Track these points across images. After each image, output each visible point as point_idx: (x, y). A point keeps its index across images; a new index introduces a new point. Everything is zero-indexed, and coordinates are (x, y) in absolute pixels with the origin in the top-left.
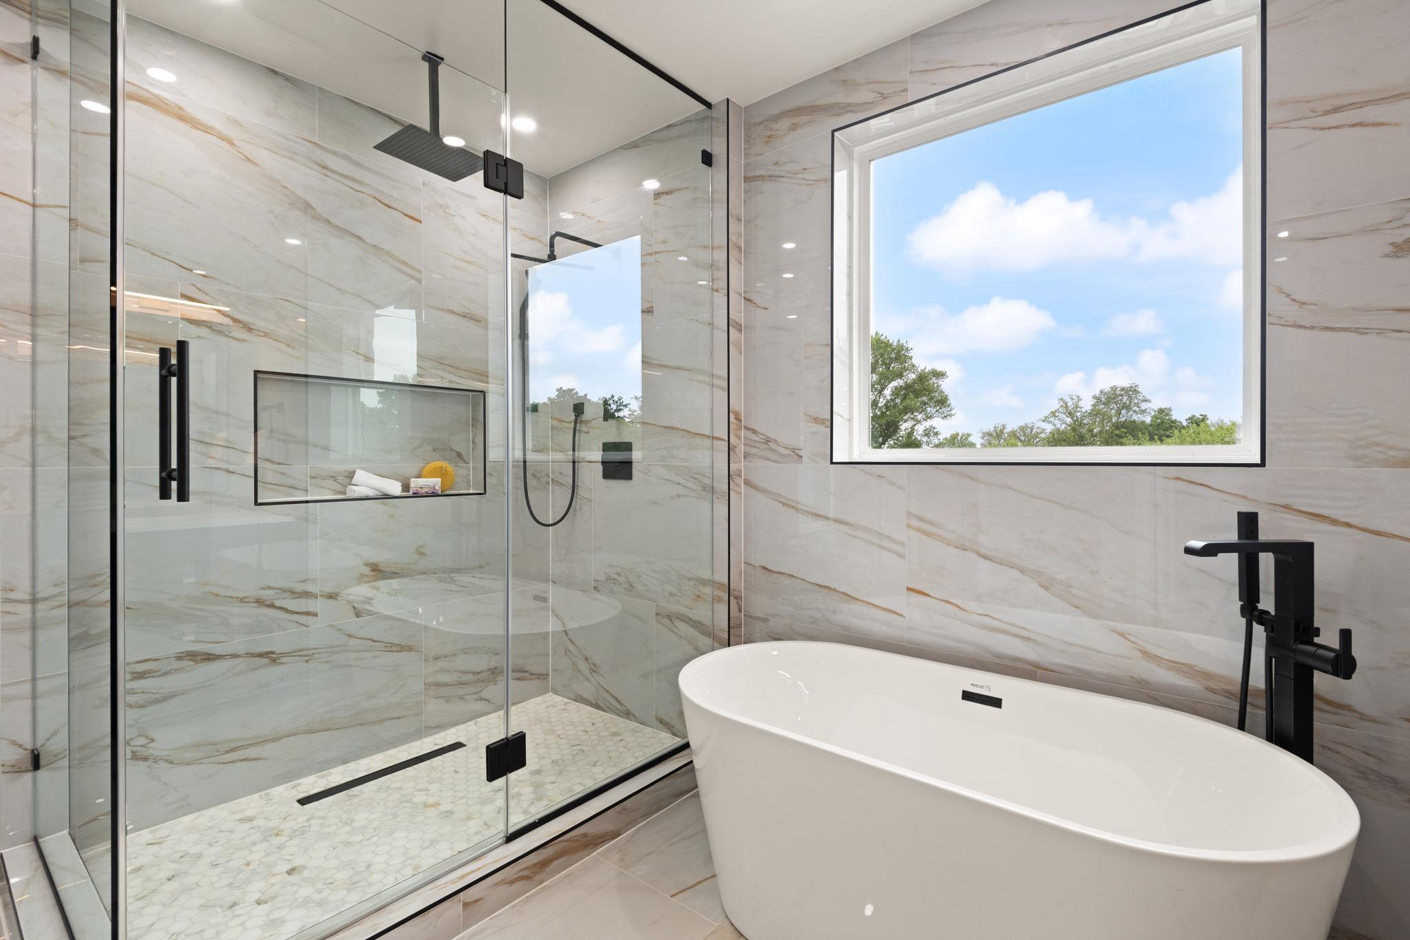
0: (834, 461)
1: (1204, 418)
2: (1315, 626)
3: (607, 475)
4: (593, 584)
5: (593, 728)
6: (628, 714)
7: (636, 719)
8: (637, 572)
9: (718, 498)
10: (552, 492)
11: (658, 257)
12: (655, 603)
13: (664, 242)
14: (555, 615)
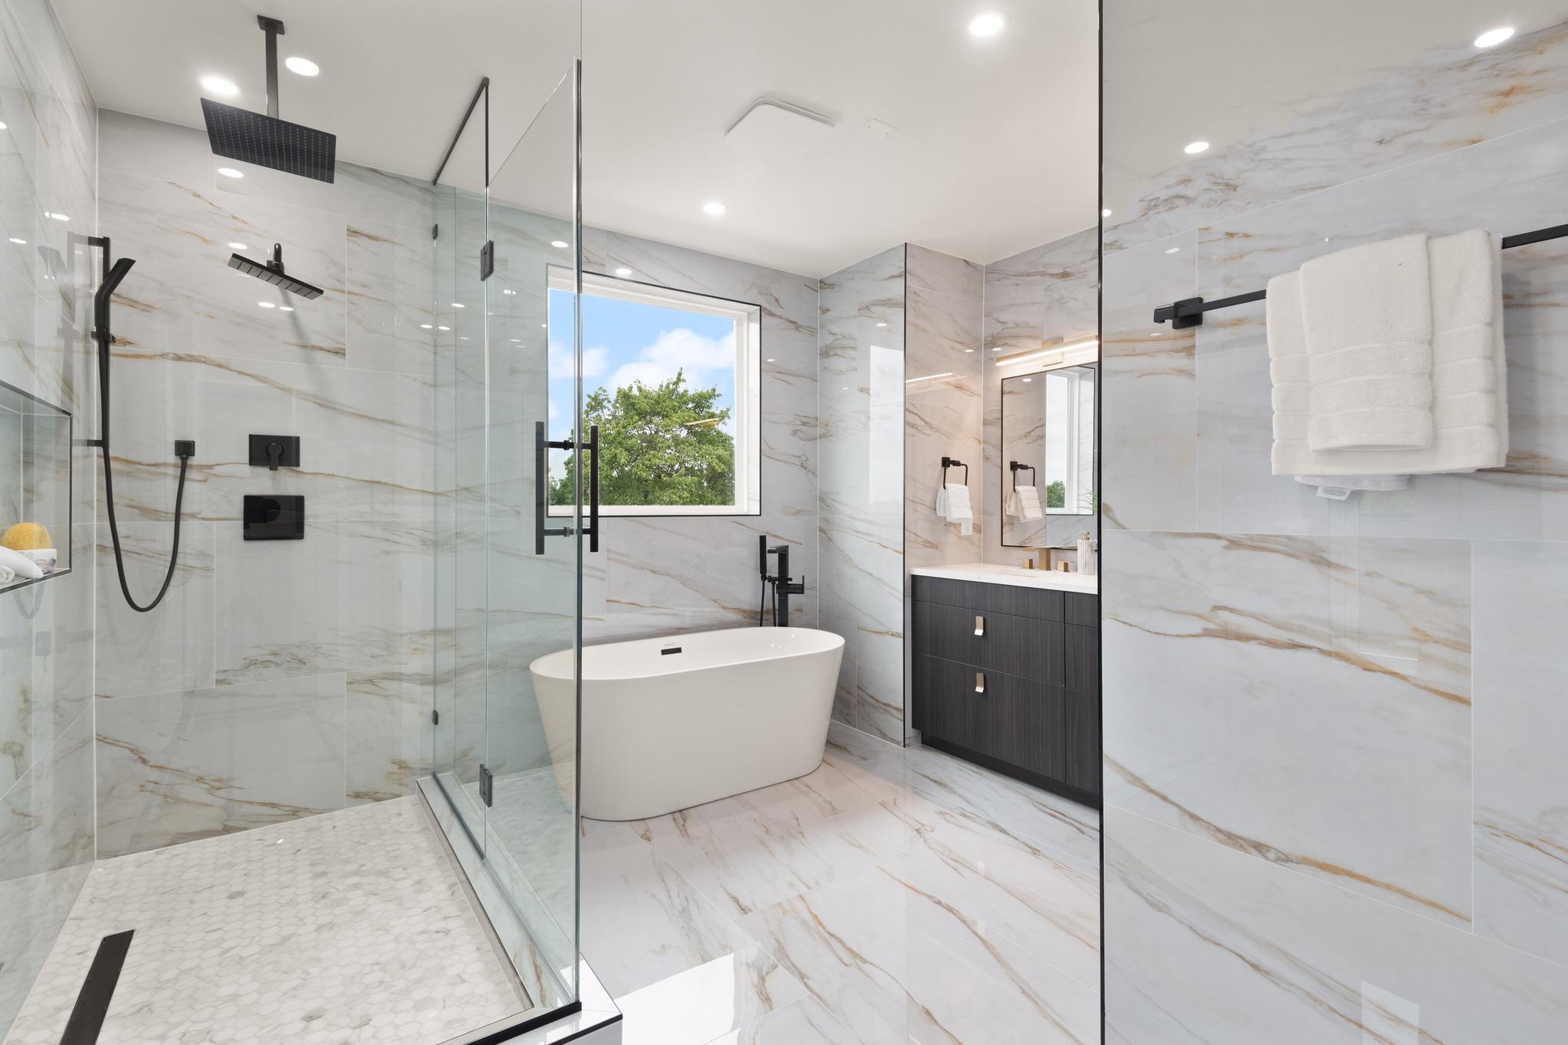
2: (790, 576)
3: (250, 537)
6: (295, 813)
7: (309, 811)
8: (312, 644)
11: (353, 298)
12: (345, 672)
13: (364, 286)
14: (111, 744)
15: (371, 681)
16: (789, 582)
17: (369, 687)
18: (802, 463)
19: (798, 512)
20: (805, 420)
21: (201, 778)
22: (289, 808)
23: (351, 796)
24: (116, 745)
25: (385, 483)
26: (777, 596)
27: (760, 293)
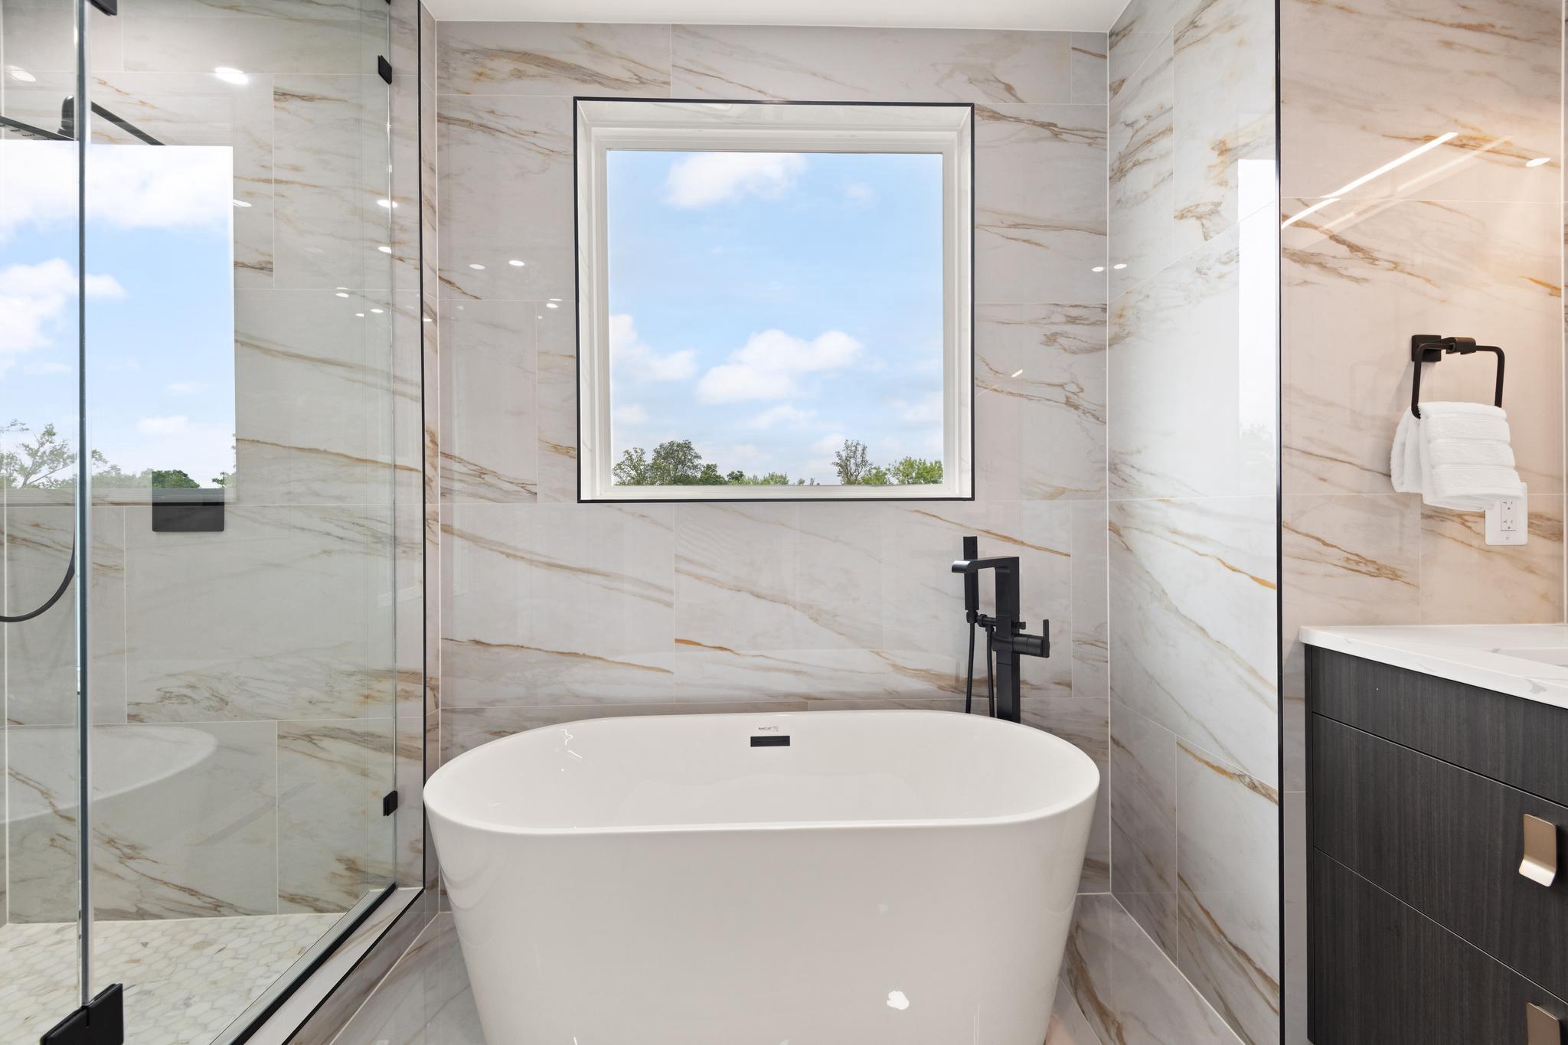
0: (582, 499)
1: (741, 475)
2: (1021, 621)
3: (159, 525)
4: (127, 710)
5: (147, 951)
6: (217, 908)
7: (235, 910)
8: (236, 678)
9: (404, 552)
10: (10, 559)
11: (282, 188)
12: (276, 721)
13: (296, 169)
14: (23, 782)
15: (308, 737)
16: (1022, 632)
17: (303, 745)
18: (1067, 398)
19: (1058, 493)
20: (1074, 312)
21: (112, 840)
22: (210, 900)
23: (284, 897)
24: (28, 784)
25: (325, 451)
26: (994, 654)
27: (971, 81)
